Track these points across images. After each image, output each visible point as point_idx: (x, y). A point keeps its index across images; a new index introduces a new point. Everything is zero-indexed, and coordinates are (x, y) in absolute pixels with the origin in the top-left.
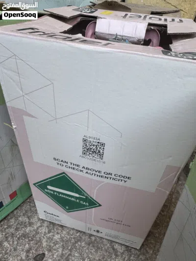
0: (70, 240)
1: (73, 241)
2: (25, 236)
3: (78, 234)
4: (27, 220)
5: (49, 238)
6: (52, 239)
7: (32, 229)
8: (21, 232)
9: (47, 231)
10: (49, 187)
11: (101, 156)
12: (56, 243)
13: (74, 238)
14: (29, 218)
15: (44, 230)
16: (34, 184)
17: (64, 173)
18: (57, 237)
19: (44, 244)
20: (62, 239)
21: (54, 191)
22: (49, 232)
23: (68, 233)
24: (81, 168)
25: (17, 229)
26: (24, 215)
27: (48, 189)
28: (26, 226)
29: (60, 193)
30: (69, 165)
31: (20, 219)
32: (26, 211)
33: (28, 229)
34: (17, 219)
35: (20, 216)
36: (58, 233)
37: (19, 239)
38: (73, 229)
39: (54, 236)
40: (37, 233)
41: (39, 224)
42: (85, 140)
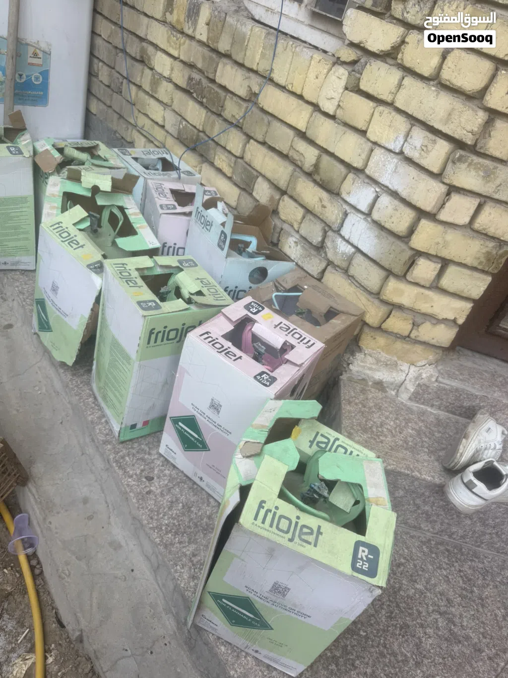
0: (176, 479)
1: (179, 480)
2: (143, 459)
3: (184, 478)
4: (148, 449)
5: (161, 470)
6: (163, 472)
7: (149, 457)
8: (141, 456)
9: (161, 464)
10: (180, 424)
11: (218, 412)
12: (165, 475)
13: (180, 479)
14: (149, 448)
15: (158, 462)
16: (170, 418)
17: (194, 416)
18: (167, 472)
19: (156, 472)
20: (170, 475)
21: (182, 428)
22: (163, 466)
23: (177, 474)
24: (205, 416)
25: (138, 452)
26: (146, 444)
27: (178, 425)
28: (145, 453)
29: (186, 431)
30: (199, 411)
31: (143, 446)
32: (149, 443)
33: (146, 456)
34: (140, 445)
35: (143, 444)
36: (168, 470)
37: (138, 459)
38: (182, 472)
39: (165, 470)
40: (153, 462)
41: (156, 456)
42: (212, 400)
